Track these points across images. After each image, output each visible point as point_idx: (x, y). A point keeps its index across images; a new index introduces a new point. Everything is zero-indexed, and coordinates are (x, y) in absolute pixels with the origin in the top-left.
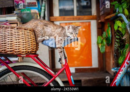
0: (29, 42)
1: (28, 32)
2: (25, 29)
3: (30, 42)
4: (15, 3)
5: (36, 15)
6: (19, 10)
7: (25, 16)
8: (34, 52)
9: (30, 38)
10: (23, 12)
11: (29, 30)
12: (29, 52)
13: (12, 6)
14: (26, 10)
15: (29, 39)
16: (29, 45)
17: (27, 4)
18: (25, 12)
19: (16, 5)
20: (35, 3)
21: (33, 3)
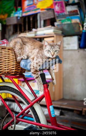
0: (5, 62)
1: (6, 52)
2: (3, 48)
3: (7, 62)
4: (56, 13)
5: (77, 26)
6: (60, 21)
7: (65, 28)
8: (13, 73)
9: (7, 57)
10: (63, 23)
11: (7, 49)
12: (6, 73)
13: (52, 17)
14: (66, 20)
15: (6, 59)
16: (6, 65)
17: (68, 13)
18: (65, 23)
19: (57, 15)
20: (77, 11)
21: (74, 11)
